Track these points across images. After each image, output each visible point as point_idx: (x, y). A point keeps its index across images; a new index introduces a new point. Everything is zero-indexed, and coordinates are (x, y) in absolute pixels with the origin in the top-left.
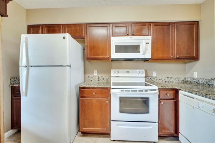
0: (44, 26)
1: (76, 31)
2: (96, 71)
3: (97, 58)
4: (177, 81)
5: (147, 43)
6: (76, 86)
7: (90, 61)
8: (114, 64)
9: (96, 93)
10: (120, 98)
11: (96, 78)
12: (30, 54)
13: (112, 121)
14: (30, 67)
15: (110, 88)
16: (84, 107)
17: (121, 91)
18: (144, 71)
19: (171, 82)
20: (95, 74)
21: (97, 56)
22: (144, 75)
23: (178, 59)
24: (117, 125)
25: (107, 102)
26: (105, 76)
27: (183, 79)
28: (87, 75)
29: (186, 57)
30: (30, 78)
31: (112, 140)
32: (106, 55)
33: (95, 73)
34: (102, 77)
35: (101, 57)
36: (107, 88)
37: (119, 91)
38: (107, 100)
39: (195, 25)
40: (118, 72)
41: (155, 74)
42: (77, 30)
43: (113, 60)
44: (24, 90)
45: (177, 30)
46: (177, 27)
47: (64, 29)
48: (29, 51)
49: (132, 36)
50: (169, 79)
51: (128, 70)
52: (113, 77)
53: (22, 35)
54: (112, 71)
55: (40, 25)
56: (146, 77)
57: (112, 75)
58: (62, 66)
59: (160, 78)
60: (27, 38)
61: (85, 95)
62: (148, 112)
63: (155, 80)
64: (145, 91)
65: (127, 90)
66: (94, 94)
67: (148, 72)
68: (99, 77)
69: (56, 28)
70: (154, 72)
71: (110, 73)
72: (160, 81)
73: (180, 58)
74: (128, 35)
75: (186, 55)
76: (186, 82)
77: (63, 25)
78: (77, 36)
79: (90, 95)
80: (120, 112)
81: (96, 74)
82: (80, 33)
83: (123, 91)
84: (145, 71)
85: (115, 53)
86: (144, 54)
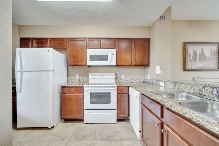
0: (34, 39)
1: (60, 44)
2: (78, 74)
3: (78, 65)
4: (139, 82)
5: (113, 54)
6: (59, 86)
7: (72, 67)
8: (92, 69)
9: (73, 91)
10: (91, 93)
11: (78, 80)
12: (23, 62)
13: (85, 110)
14: (23, 72)
15: (84, 86)
16: (65, 100)
17: (92, 88)
18: (114, 74)
19: (134, 82)
20: (76, 77)
21: (77, 63)
22: (114, 77)
23: (135, 65)
24: (89, 112)
25: (81, 96)
26: (84, 79)
27: (143, 80)
28: (70, 78)
29: (141, 64)
30: (23, 80)
31: (85, 124)
32: (84, 63)
33: (76, 75)
34: (82, 79)
35: (80, 63)
36: (82, 87)
37: (90, 88)
38: (82, 95)
39: (147, 41)
40: (94, 75)
41: (123, 77)
42: (60, 42)
43: (89, 66)
44: (19, 88)
45: (135, 45)
46: (135, 42)
47: (50, 42)
48: (22, 60)
49: (103, 48)
50: (133, 80)
51: (102, 74)
52: (91, 79)
53: (17, 49)
54: (90, 75)
55: (31, 38)
56: (116, 79)
57: (90, 77)
58: (47, 71)
59: (127, 79)
60: (20, 51)
61: (65, 92)
62: (109, 102)
63: (123, 81)
64: (108, 88)
65: (96, 87)
66: (72, 91)
67: (118, 75)
68: (80, 79)
69: (44, 41)
70: (122, 75)
71: (88, 76)
72: (126, 82)
73: (137, 65)
74: (100, 48)
75: (141, 63)
76: (145, 82)
77: (50, 38)
78: (60, 47)
79: (69, 92)
80: (91, 103)
81: (78, 77)
82: (63, 45)
83: (93, 88)
84: (116, 74)
85: (90, 61)
86: (111, 62)
